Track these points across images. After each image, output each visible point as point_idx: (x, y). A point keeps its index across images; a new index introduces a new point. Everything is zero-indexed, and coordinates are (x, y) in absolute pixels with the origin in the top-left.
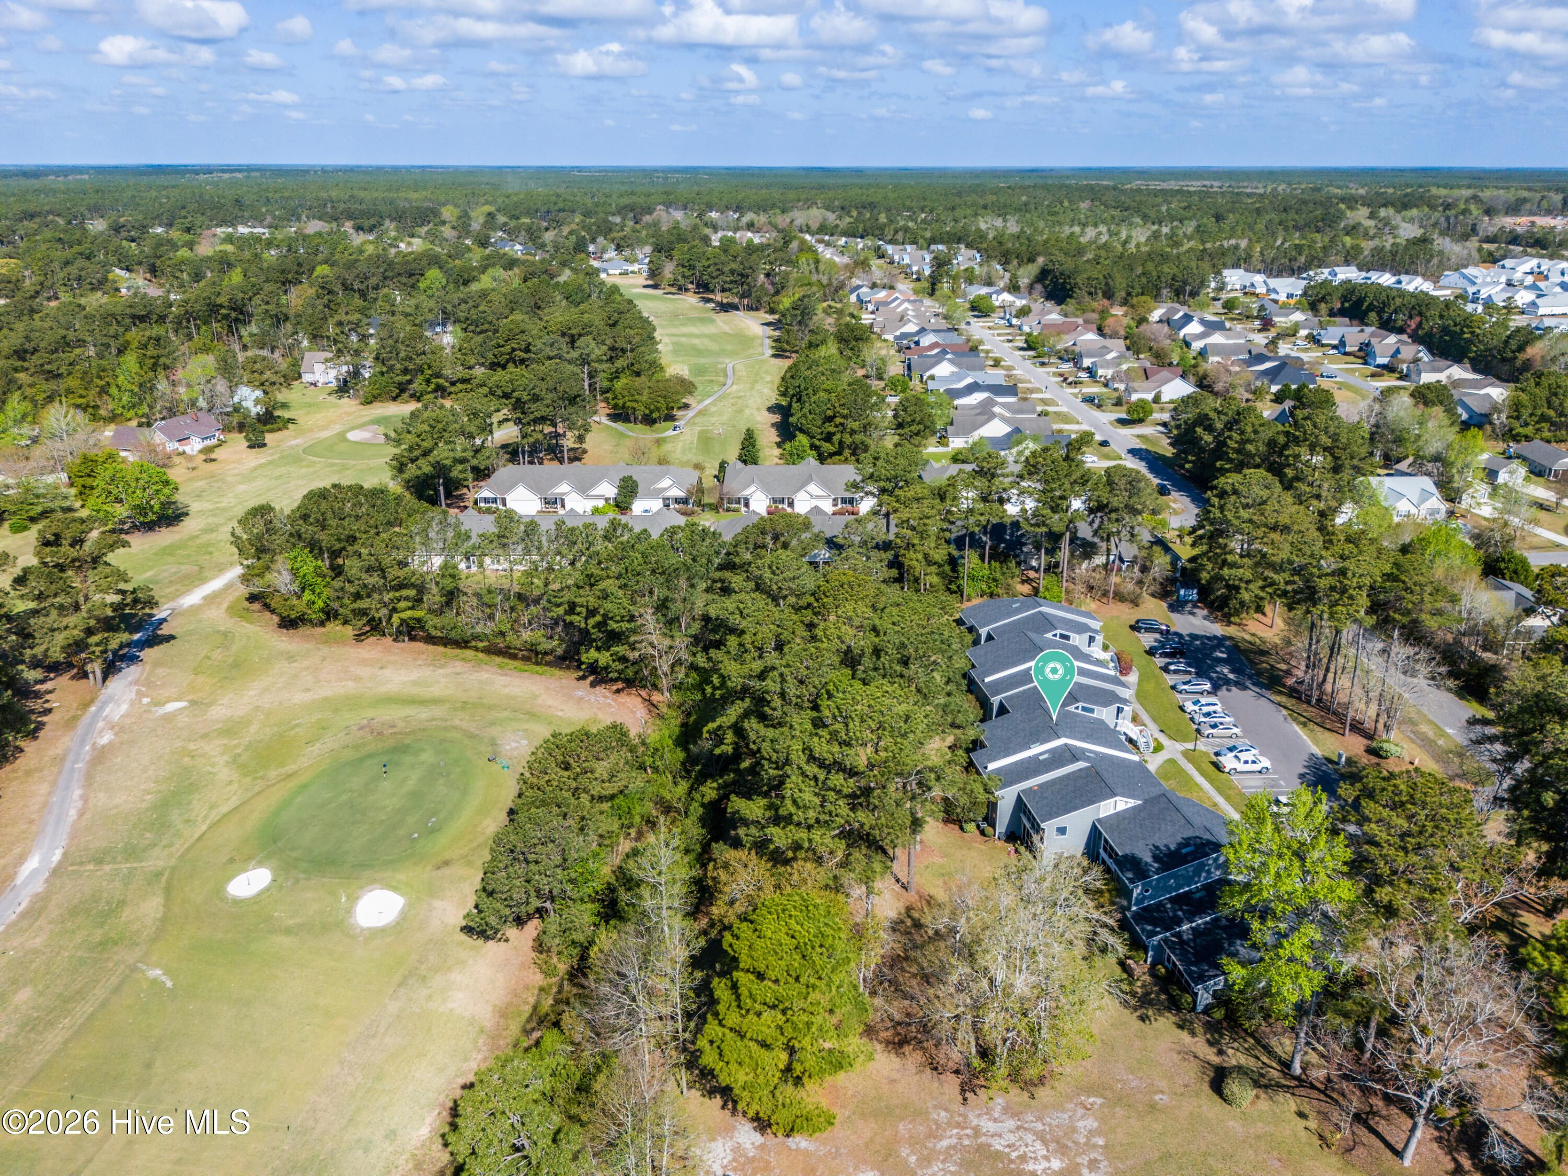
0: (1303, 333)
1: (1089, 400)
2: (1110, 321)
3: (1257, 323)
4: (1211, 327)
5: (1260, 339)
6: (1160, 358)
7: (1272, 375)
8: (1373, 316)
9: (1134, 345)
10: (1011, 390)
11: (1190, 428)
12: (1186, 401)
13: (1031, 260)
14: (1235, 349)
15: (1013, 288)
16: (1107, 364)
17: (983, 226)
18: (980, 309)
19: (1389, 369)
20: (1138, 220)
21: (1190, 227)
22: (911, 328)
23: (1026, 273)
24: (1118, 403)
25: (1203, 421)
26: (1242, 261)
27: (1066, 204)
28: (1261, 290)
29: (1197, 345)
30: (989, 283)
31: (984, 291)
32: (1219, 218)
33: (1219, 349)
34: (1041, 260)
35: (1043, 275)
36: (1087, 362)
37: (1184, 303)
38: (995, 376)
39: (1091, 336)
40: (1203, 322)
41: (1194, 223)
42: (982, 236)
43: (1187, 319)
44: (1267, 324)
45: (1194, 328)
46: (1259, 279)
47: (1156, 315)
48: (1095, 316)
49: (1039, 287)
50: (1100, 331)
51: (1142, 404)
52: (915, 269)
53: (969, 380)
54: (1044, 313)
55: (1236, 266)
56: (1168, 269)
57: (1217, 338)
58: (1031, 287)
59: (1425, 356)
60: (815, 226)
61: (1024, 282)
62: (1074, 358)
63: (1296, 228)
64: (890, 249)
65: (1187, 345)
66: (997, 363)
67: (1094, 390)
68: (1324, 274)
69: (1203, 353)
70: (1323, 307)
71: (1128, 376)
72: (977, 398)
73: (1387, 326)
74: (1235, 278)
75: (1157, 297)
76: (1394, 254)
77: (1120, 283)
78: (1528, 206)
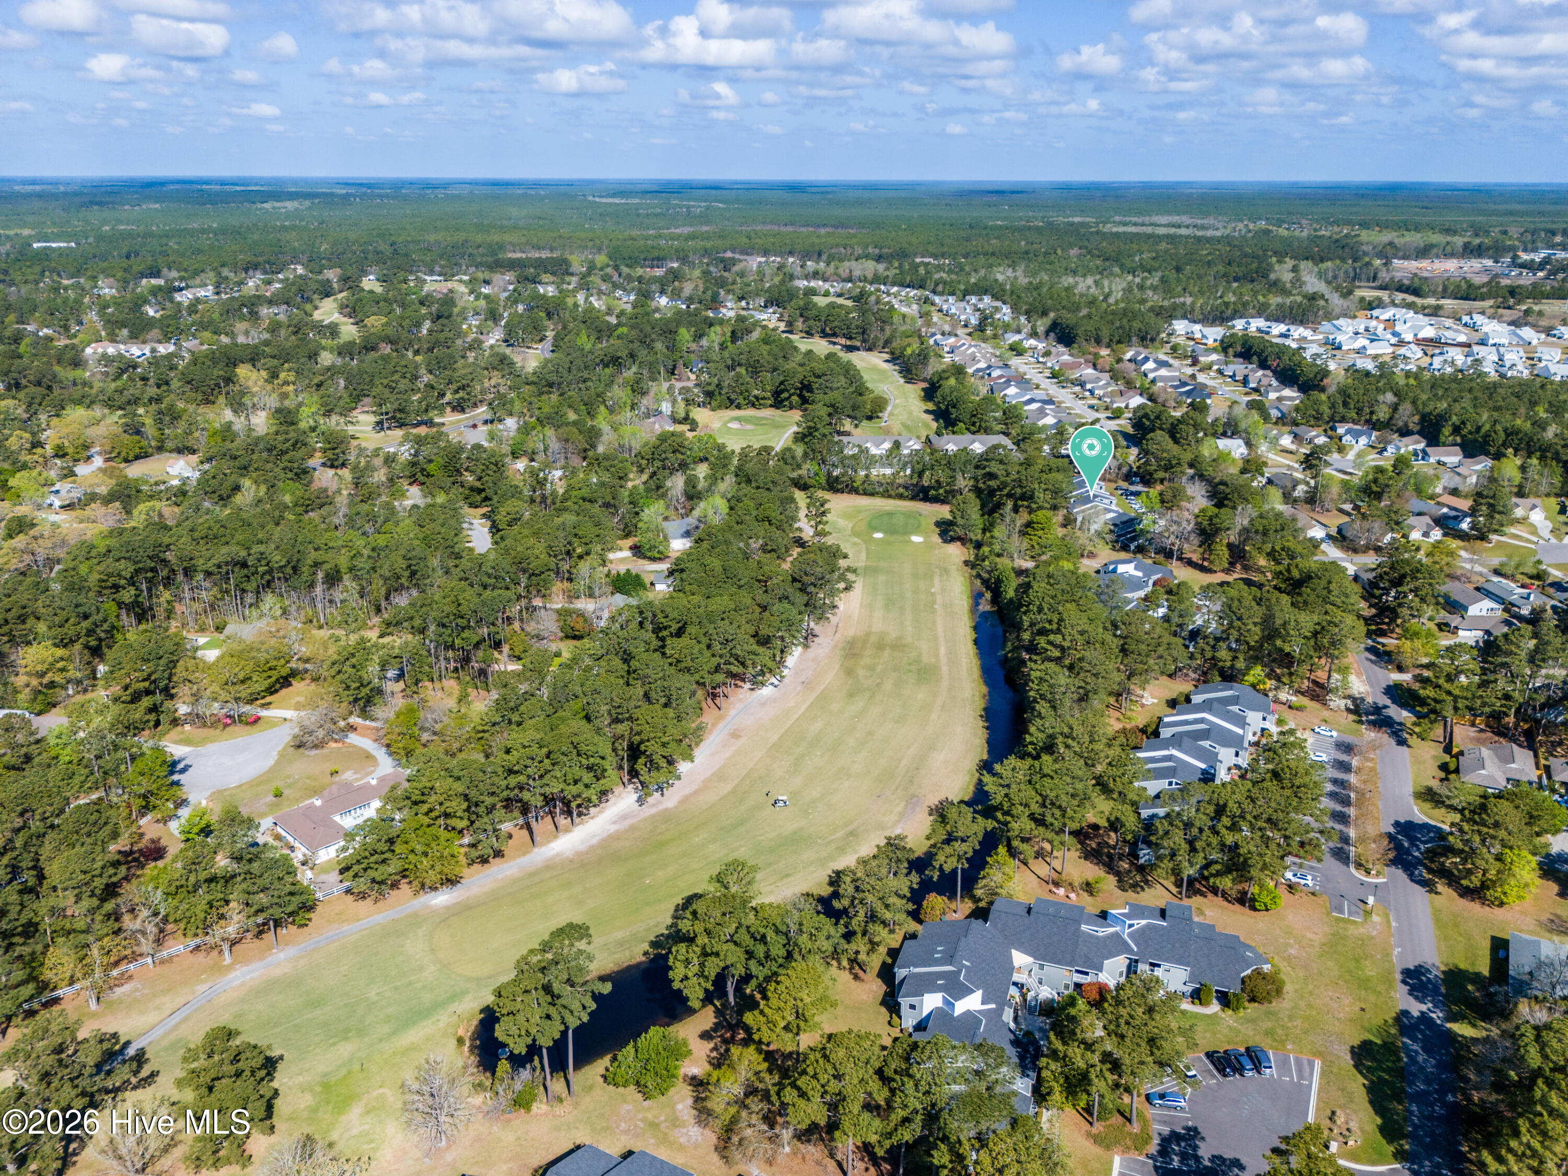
0: (1215, 367)
1: (1092, 407)
2: (1101, 361)
3: (1189, 361)
4: (1162, 364)
5: (1189, 371)
6: (1129, 384)
7: (1188, 394)
8: (1255, 358)
9: (1115, 376)
10: (1050, 402)
11: (1141, 418)
12: (1141, 407)
13: (1044, 313)
14: (1172, 378)
15: (1034, 334)
16: (1100, 388)
17: (1000, 277)
18: (1017, 350)
19: (1256, 390)
20: (1117, 270)
21: (1155, 279)
22: (982, 365)
23: (1042, 325)
24: (1107, 409)
25: (1146, 416)
26: (1188, 314)
27: (1059, 251)
28: (1198, 335)
29: (1151, 376)
30: (1019, 331)
31: (1017, 337)
32: (1178, 269)
33: (1163, 379)
34: (1052, 315)
35: (1054, 327)
36: (1089, 386)
37: (1146, 347)
38: (1039, 394)
39: (1090, 370)
40: (1155, 361)
41: (1159, 274)
42: (1002, 286)
43: (1146, 359)
44: (1195, 362)
45: (1150, 365)
46: (1197, 328)
47: (1128, 355)
48: (1090, 357)
49: (1052, 335)
50: (1095, 366)
51: (1119, 409)
52: (963, 317)
53: (1028, 397)
54: (1059, 354)
55: (1184, 317)
56: (1136, 325)
57: (1163, 372)
58: (1047, 333)
59: (1275, 383)
60: (870, 276)
61: (1041, 329)
62: (1082, 385)
63: (1236, 279)
64: (937, 299)
65: (1146, 375)
66: (1038, 387)
67: (1094, 402)
68: (1239, 324)
69: (1153, 381)
70: (1231, 351)
71: (1112, 394)
72: (1035, 406)
73: (1263, 365)
74: (1180, 326)
75: (1129, 344)
76: (1291, 308)
77: (1105, 334)
78: (1435, 251)
